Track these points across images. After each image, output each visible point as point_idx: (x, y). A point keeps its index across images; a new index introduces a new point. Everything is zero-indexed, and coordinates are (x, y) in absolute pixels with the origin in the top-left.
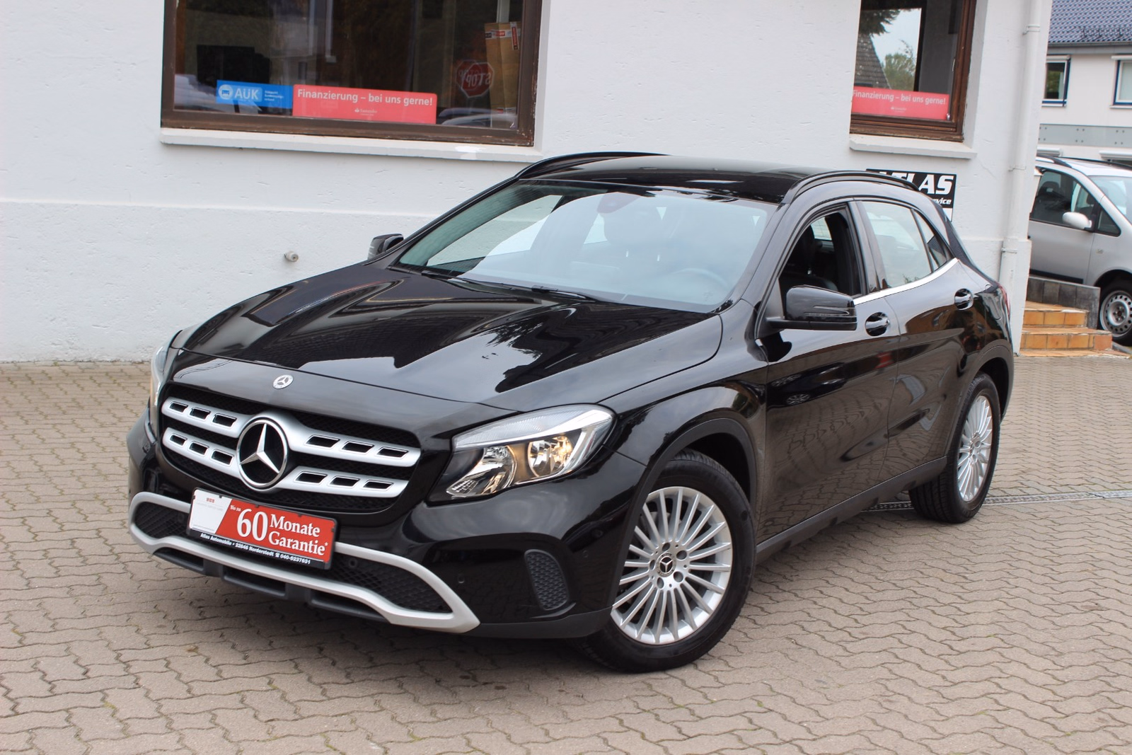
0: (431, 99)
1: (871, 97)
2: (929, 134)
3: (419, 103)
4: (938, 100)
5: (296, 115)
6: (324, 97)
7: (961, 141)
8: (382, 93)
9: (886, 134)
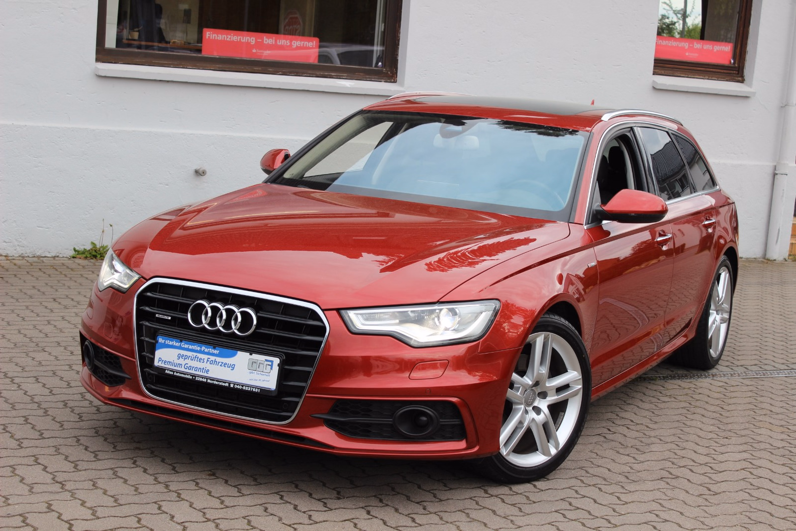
0: (314, 42)
1: (670, 45)
2: (717, 76)
3: (305, 46)
4: (723, 47)
5: (204, 54)
6: (228, 39)
7: (742, 81)
8: (274, 36)
9: (682, 75)
